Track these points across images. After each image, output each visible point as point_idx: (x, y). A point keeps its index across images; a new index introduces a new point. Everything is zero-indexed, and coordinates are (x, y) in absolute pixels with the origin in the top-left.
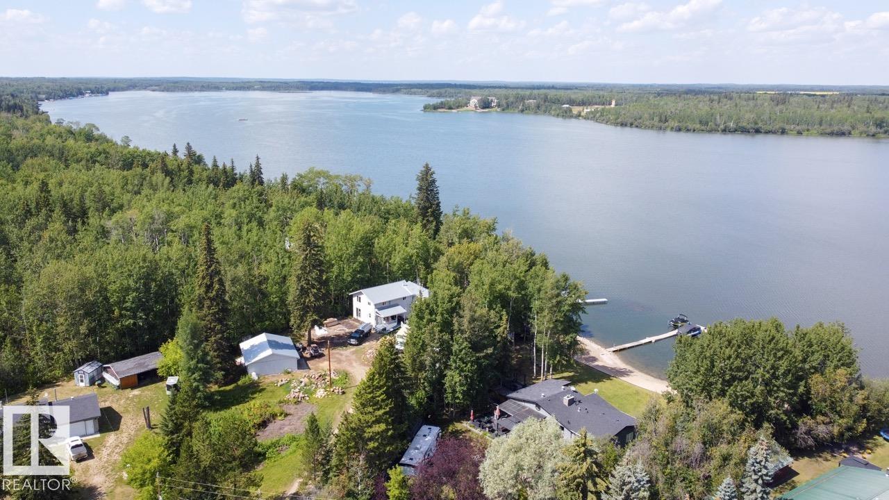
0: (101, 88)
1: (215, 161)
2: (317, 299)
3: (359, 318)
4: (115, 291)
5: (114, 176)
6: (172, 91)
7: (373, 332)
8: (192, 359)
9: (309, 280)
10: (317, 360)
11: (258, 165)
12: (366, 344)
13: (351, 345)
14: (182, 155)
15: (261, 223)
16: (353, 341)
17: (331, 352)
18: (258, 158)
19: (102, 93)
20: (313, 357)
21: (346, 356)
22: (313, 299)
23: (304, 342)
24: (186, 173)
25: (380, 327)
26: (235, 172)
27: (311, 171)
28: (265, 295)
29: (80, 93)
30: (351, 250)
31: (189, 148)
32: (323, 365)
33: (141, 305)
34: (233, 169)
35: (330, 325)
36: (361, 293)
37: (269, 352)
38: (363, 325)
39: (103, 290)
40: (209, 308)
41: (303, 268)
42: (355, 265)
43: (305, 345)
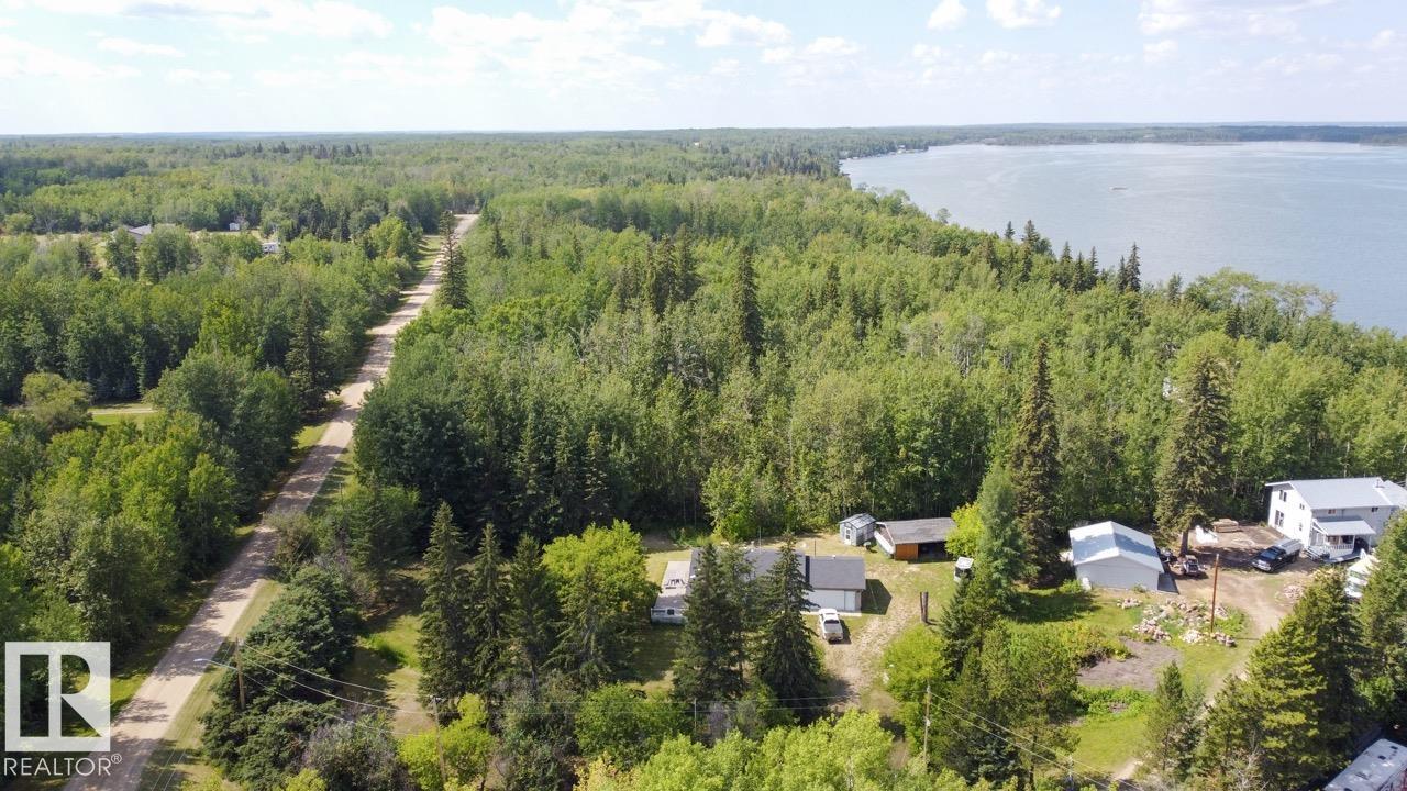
0: (918, 141)
1: (1067, 249)
2: (1206, 484)
3: (1279, 529)
4: (903, 423)
5: (922, 263)
6: (1015, 144)
7: (1302, 555)
8: (997, 537)
9: (1196, 450)
10: (1193, 581)
11: (1134, 259)
12: (1286, 575)
13: (1258, 569)
14: (1018, 239)
15: (1127, 350)
16: (1262, 564)
17: (1219, 573)
18: (1135, 249)
19: (919, 148)
20: (1186, 576)
21: (1247, 587)
22: (1199, 482)
23: (1175, 549)
24: (1021, 265)
25: (1318, 551)
26: (1096, 268)
27: (1222, 274)
28: (1119, 463)
29: (892, 149)
30: (1280, 412)
31: (1030, 227)
32: (1203, 591)
33: (936, 448)
34: (1093, 263)
35: (1223, 529)
36: (1289, 487)
37: (1114, 552)
38: (1286, 541)
39: (888, 419)
40: (1030, 467)
41: (1189, 429)
42: (1283, 438)
43: (1176, 554)
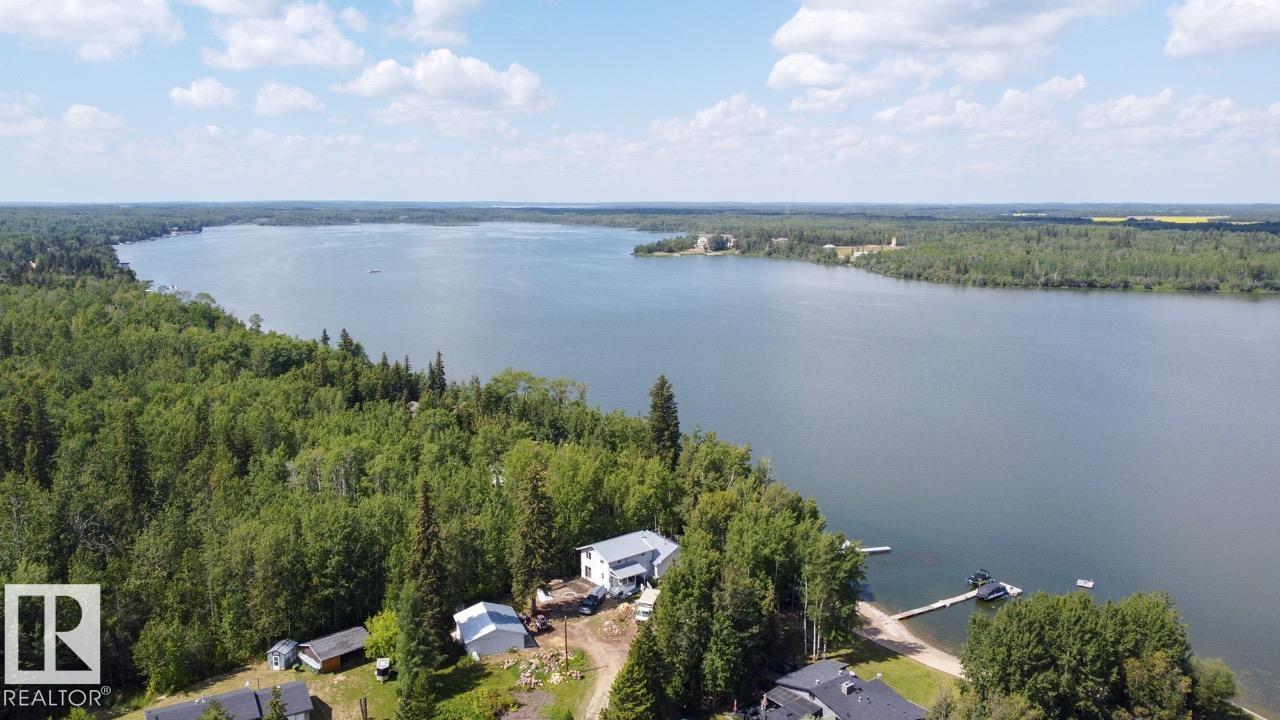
0: (192, 220)
1: (385, 358)
2: (544, 559)
3: (589, 579)
4: (313, 554)
6: (287, 225)
7: (608, 597)
8: (413, 639)
9: (535, 538)
10: (546, 635)
11: (439, 364)
12: (602, 614)
13: (584, 614)
14: (335, 344)
16: (586, 610)
17: (568, 623)
18: (439, 355)
19: (193, 229)
20: (541, 632)
21: (580, 630)
22: (540, 561)
23: (528, 612)
25: (616, 591)
26: (410, 372)
27: (508, 372)
28: (479, 553)
29: (164, 231)
30: (579, 496)
31: (345, 335)
32: (556, 641)
34: (407, 368)
35: (554, 588)
36: (592, 549)
37: (491, 627)
38: (597, 588)
40: (425, 577)
41: (529, 524)
42: (583, 514)
43: (529, 615)
